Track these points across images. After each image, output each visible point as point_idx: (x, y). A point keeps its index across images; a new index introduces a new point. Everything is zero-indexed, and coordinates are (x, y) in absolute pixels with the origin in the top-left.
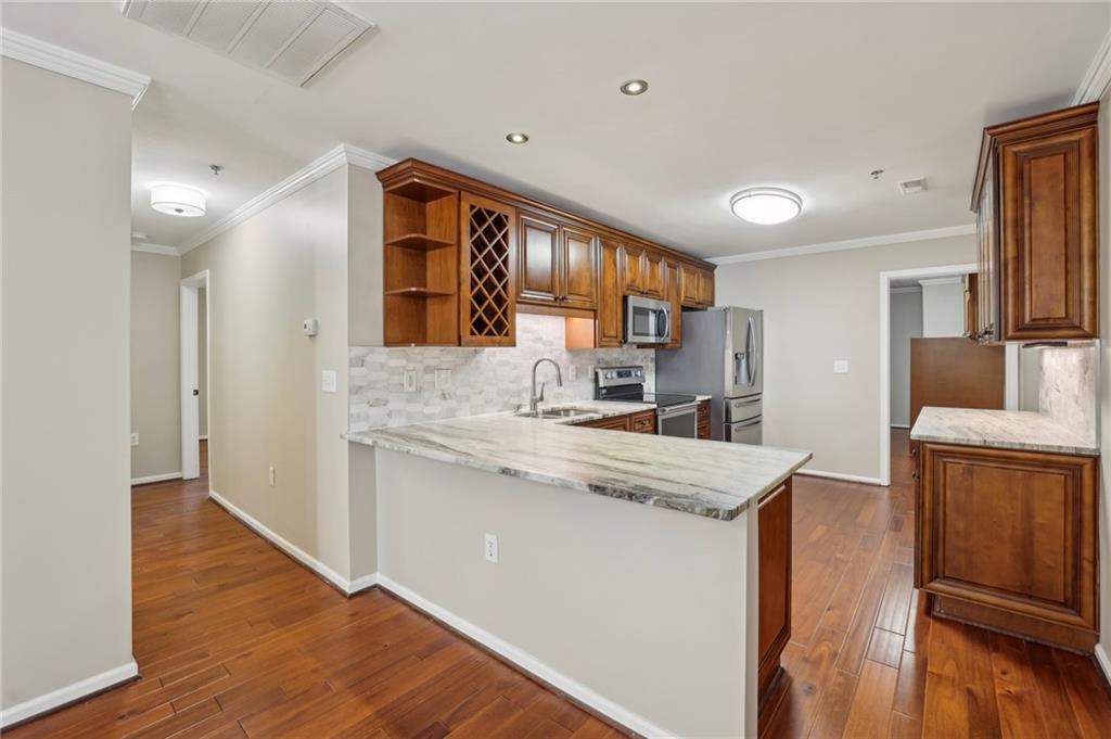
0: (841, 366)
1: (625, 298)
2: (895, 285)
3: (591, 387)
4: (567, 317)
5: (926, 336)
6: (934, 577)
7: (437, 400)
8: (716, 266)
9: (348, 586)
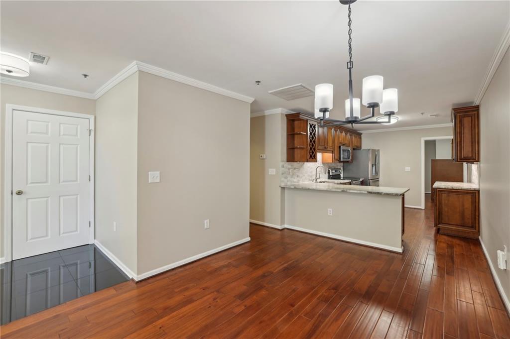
0: (408, 169)
1: (340, 147)
2: (427, 142)
3: (327, 175)
4: (322, 153)
5: (437, 159)
6: (439, 223)
7: (296, 177)
8: (362, 134)
9: (279, 227)
